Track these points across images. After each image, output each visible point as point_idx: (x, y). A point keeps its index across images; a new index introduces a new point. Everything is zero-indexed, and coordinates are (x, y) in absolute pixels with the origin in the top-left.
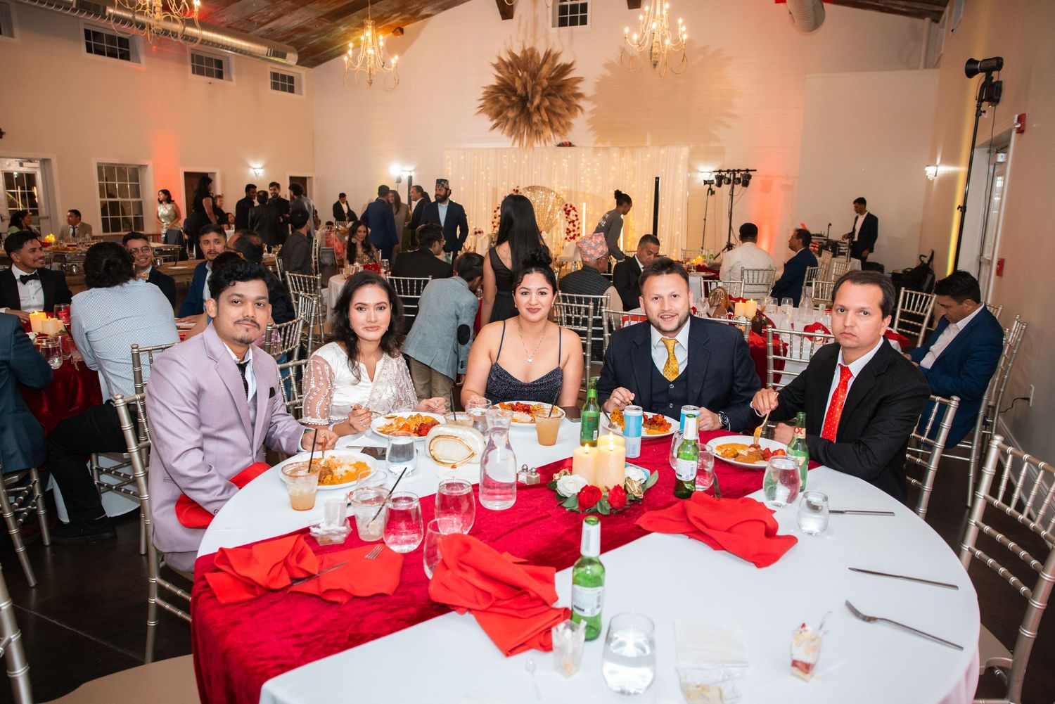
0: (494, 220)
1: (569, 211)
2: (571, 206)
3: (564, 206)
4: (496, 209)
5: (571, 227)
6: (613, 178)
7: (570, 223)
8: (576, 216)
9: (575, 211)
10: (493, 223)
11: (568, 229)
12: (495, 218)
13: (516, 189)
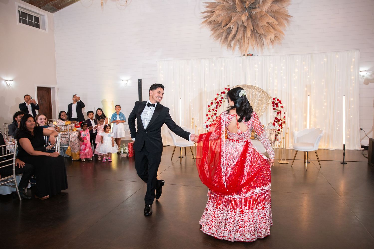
0: (209, 113)
1: (277, 104)
2: (278, 100)
3: (271, 100)
4: (210, 104)
5: (279, 117)
6: (296, 77)
7: (278, 113)
8: (282, 107)
9: (281, 103)
10: (207, 115)
11: (276, 118)
12: (210, 111)
13: (227, 88)
